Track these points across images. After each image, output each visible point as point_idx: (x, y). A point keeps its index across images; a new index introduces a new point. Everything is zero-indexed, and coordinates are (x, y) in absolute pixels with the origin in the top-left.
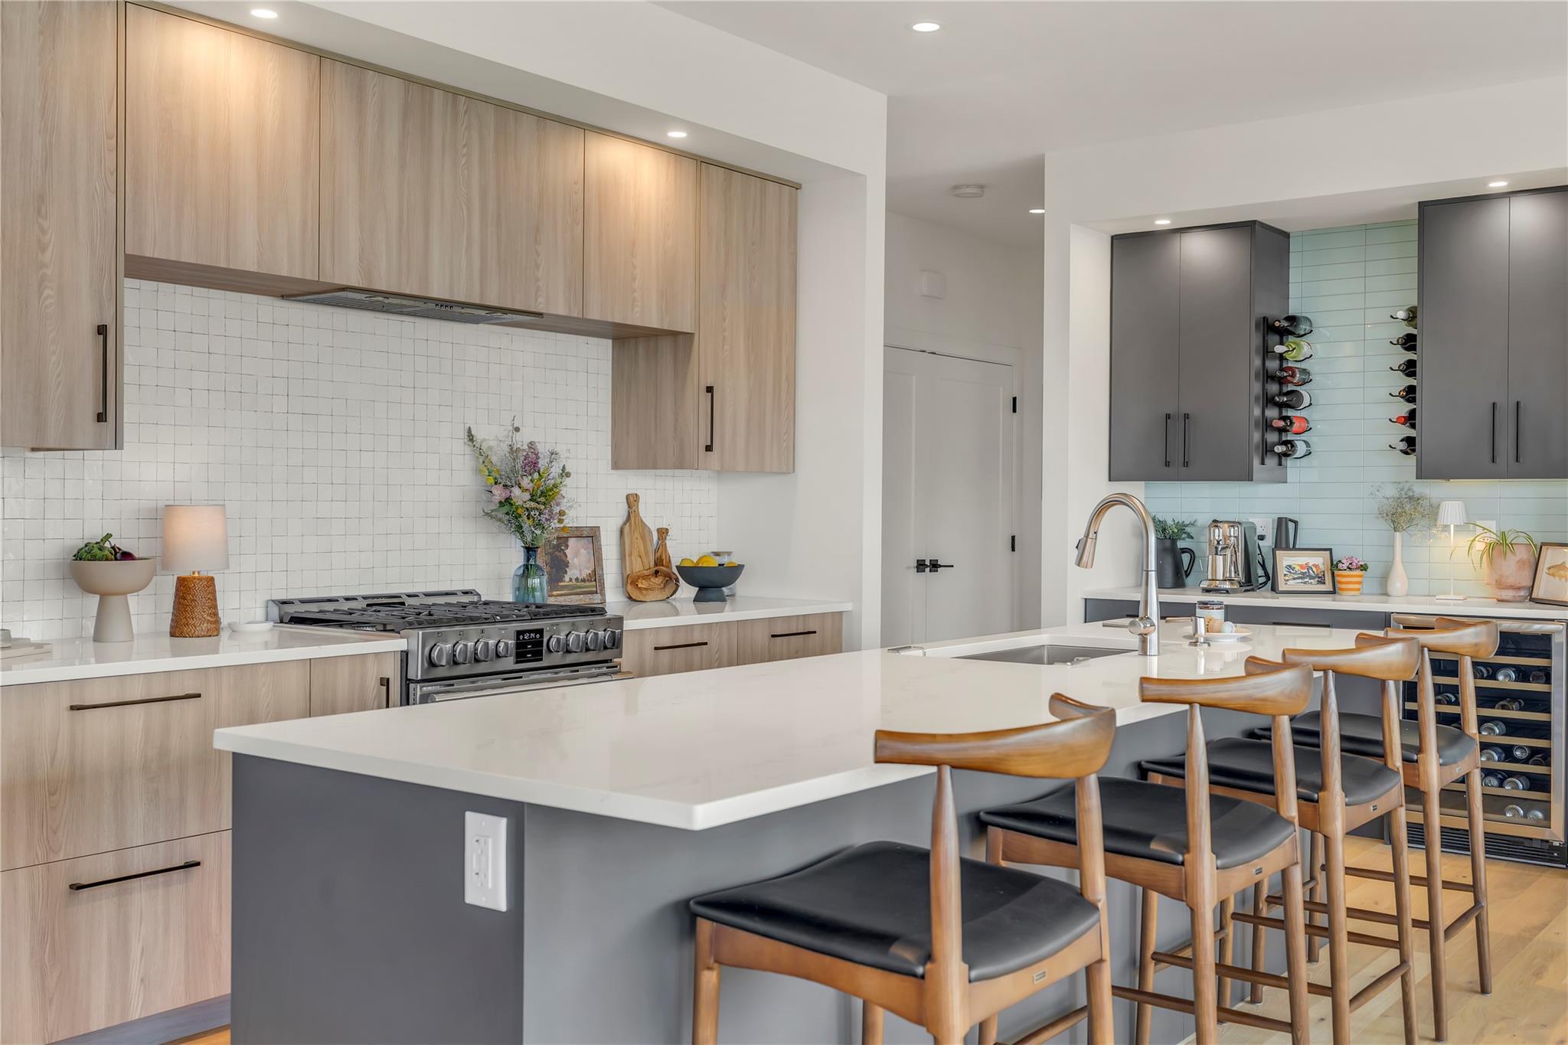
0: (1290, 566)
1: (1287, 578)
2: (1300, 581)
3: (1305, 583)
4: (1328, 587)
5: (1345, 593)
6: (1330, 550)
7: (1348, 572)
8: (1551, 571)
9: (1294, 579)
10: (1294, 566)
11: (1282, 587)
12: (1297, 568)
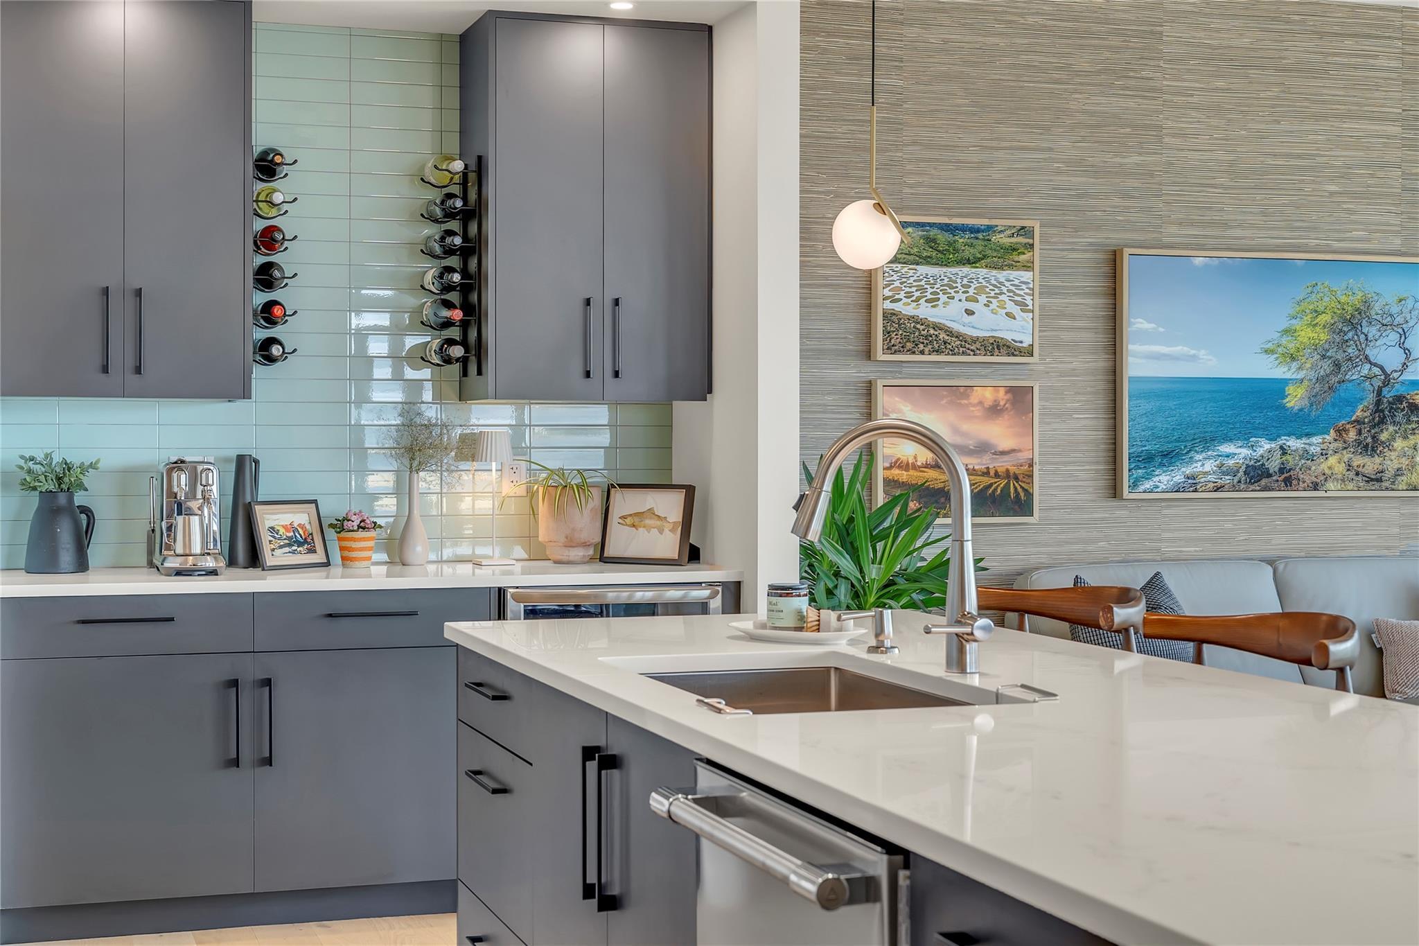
0: (273, 528)
1: (273, 547)
2: (287, 549)
3: (294, 552)
4: (319, 557)
5: (357, 564)
6: (315, 502)
7: (361, 534)
8: (628, 521)
9: (281, 547)
10: (278, 528)
11: (270, 560)
12: (282, 531)
